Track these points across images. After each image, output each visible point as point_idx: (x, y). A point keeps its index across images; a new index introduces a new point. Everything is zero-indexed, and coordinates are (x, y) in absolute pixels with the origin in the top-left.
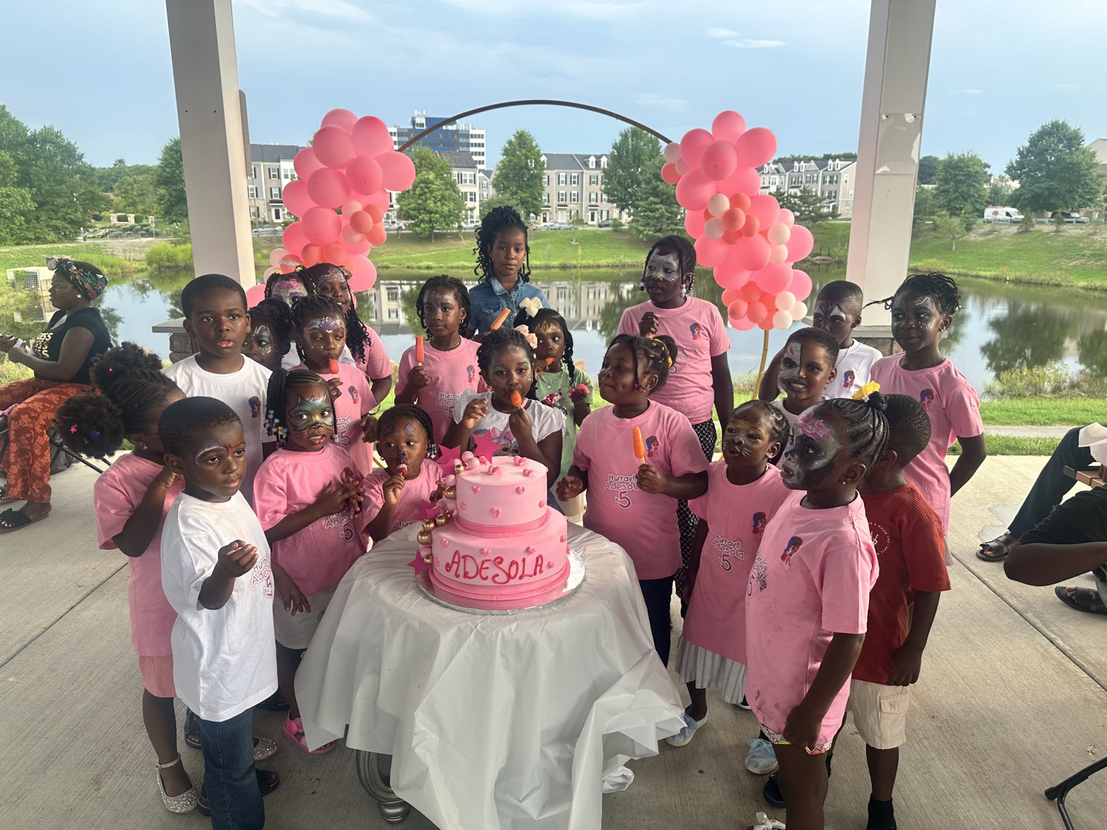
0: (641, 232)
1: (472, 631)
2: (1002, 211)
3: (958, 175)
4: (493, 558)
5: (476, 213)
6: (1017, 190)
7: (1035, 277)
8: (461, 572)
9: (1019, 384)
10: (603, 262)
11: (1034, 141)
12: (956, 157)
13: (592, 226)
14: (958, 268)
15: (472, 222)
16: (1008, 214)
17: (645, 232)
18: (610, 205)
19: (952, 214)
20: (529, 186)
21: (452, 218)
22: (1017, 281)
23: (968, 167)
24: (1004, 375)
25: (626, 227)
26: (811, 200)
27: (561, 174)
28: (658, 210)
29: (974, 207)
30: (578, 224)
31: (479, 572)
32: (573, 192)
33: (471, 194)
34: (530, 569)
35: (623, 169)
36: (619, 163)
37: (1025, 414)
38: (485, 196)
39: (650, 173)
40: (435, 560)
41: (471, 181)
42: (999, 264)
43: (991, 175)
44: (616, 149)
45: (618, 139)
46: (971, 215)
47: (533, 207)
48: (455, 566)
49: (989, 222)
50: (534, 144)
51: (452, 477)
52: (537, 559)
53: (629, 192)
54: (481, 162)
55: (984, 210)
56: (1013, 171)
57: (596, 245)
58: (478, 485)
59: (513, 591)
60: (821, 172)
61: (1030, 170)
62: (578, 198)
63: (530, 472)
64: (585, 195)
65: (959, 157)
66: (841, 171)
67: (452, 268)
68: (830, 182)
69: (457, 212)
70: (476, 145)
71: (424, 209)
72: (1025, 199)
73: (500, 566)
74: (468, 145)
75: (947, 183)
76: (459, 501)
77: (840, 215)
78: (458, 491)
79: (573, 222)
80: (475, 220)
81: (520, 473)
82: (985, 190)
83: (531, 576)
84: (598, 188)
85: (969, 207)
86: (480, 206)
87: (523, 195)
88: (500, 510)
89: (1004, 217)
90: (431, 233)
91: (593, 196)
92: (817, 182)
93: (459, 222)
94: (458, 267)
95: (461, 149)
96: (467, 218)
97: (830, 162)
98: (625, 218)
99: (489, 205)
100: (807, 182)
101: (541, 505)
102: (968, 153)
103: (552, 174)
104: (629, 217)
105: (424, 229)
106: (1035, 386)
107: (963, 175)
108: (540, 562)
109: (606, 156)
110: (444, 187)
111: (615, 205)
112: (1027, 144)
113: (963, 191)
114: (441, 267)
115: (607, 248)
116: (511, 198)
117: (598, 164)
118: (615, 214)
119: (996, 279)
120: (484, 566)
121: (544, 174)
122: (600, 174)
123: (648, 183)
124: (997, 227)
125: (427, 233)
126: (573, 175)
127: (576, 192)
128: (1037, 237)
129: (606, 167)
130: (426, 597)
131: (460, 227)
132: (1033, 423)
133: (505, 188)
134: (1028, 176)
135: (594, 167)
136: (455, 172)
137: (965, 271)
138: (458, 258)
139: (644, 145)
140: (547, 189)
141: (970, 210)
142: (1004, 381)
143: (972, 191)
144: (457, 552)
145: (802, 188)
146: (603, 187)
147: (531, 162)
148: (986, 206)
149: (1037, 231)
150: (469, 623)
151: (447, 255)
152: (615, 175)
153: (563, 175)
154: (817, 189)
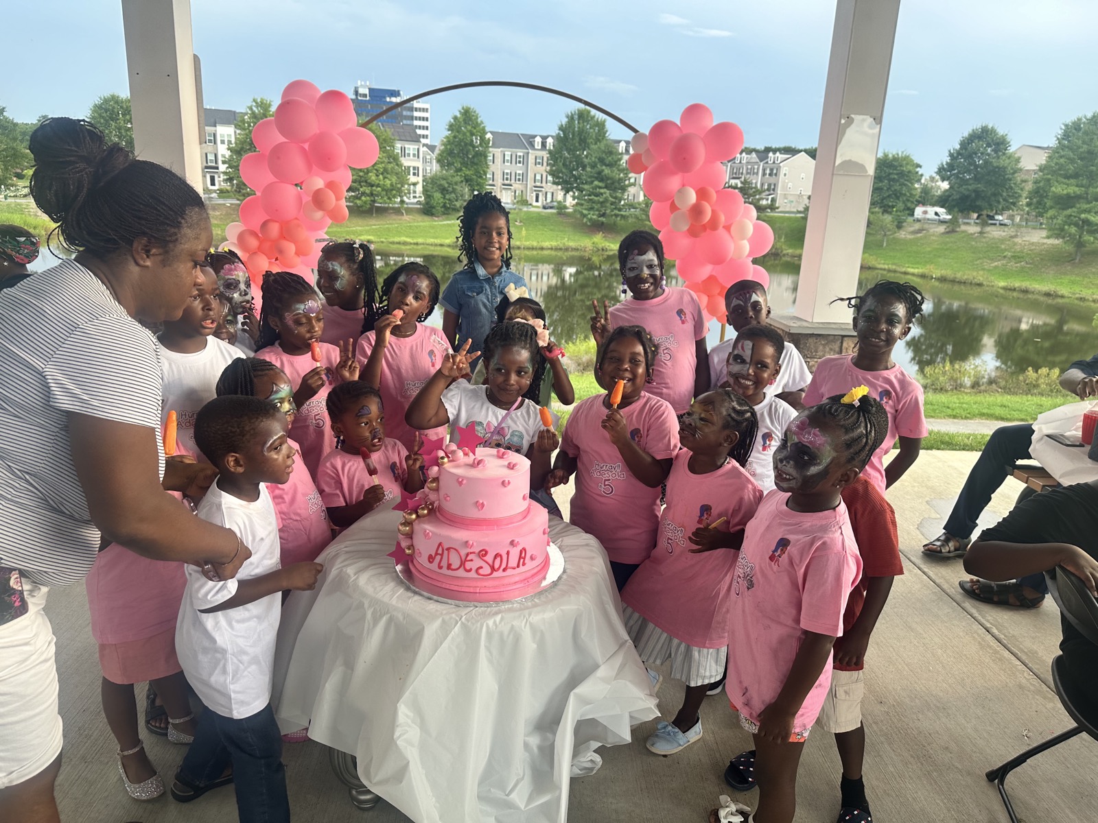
0: (585, 216)
1: (457, 623)
2: (931, 211)
3: (892, 173)
4: (477, 551)
5: (419, 188)
6: (946, 191)
7: (959, 275)
8: (444, 564)
9: (941, 379)
10: (546, 244)
11: (965, 144)
12: (890, 156)
13: (536, 207)
14: (888, 264)
15: (415, 197)
16: (936, 214)
17: (589, 216)
18: (555, 187)
19: (885, 212)
20: (473, 163)
21: (394, 192)
22: (942, 279)
23: (901, 166)
24: (928, 370)
25: (570, 210)
26: (751, 192)
27: (506, 153)
28: (602, 194)
29: (906, 206)
30: (522, 204)
31: (463, 564)
32: (518, 172)
33: (414, 168)
34: (513, 561)
35: (569, 151)
36: (565, 145)
37: (948, 408)
38: (428, 171)
39: (596, 157)
40: (416, 551)
41: (414, 155)
42: (926, 262)
43: (922, 175)
44: (562, 131)
45: (565, 121)
46: (902, 214)
47: (478, 185)
48: (438, 557)
49: (918, 220)
50: (479, 120)
51: (436, 468)
52: (521, 552)
53: (574, 175)
54: (425, 137)
55: (914, 209)
56: (943, 172)
57: (541, 227)
58: (464, 478)
59: (496, 583)
60: (762, 164)
61: (959, 172)
62: (523, 178)
63: (514, 465)
64: (531, 176)
65: (893, 156)
66: (781, 164)
67: (393, 243)
68: (770, 175)
69: (399, 186)
70: (420, 119)
71: (366, 182)
72: (953, 200)
73: (485, 558)
74: (412, 118)
75: (881, 181)
76: (442, 493)
77: (778, 208)
78: (441, 482)
79: (518, 202)
80: (417, 195)
81: (504, 466)
82: (916, 189)
83: (514, 568)
84: (543, 169)
85: (901, 205)
86: (423, 181)
87: (467, 172)
88: (485, 503)
89: (933, 216)
90: (372, 206)
91: (538, 177)
92: (757, 173)
93: (401, 197)
94: (399, 243)
95: (405, 122)
96: (410, 193)
97: (771, 154)
98: (570, 201)
99: (432, 181)
100: (747, 173)
101: (524, 498)
102: (903, 152)
103: (497, 152)
104: (574, 200)
105: (365, 202)
106: (955, 381)
107: (897, 174)
108: (523, 555)
109: (552, 137)
110: (386, 160)
111: (560, 187)
112: (958, 147)
113: (896, 190)
114: (382, 242)
115: (551, 230)
116: (455, 174)
117: (544, 145)
118: (560, 196)
119: (923, 276)
120: (469, 558)
121: (490, 152)
122: (545, 155)
123: (593, 166)
124: (926, 226)
125: (368, 206)
126: (519, 154)
127: (521, 172)
128: (963, 238)
129: (552, 148)
130: (408, 589)
131: (402, 202)
132: (955, 417)
133: (449, 164)
134: (958, 177)
135: (540, 147)
136: (398, 145)
137: (894, 267)
138: (399, 234)
139: (590, 128)
140: (492, 168)
141: (902, 208)
142: (928, 375)
143: (904, 190)
144: (440, 544)
145: (743, 179)
146: (548, 168)
147: (476, 139)
148: (917, 205)
149: (963, 232)
150: (454, 615)
151: (389, 229)
152: (561, 157)
153: (508, 154)
154: (757, 181)
